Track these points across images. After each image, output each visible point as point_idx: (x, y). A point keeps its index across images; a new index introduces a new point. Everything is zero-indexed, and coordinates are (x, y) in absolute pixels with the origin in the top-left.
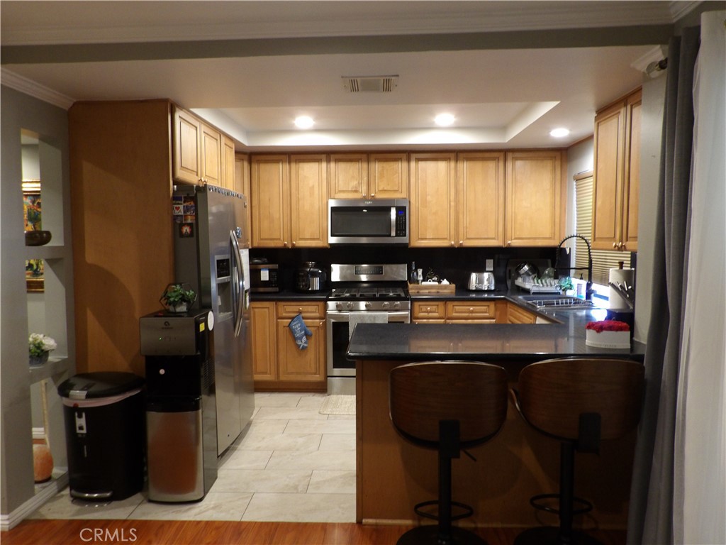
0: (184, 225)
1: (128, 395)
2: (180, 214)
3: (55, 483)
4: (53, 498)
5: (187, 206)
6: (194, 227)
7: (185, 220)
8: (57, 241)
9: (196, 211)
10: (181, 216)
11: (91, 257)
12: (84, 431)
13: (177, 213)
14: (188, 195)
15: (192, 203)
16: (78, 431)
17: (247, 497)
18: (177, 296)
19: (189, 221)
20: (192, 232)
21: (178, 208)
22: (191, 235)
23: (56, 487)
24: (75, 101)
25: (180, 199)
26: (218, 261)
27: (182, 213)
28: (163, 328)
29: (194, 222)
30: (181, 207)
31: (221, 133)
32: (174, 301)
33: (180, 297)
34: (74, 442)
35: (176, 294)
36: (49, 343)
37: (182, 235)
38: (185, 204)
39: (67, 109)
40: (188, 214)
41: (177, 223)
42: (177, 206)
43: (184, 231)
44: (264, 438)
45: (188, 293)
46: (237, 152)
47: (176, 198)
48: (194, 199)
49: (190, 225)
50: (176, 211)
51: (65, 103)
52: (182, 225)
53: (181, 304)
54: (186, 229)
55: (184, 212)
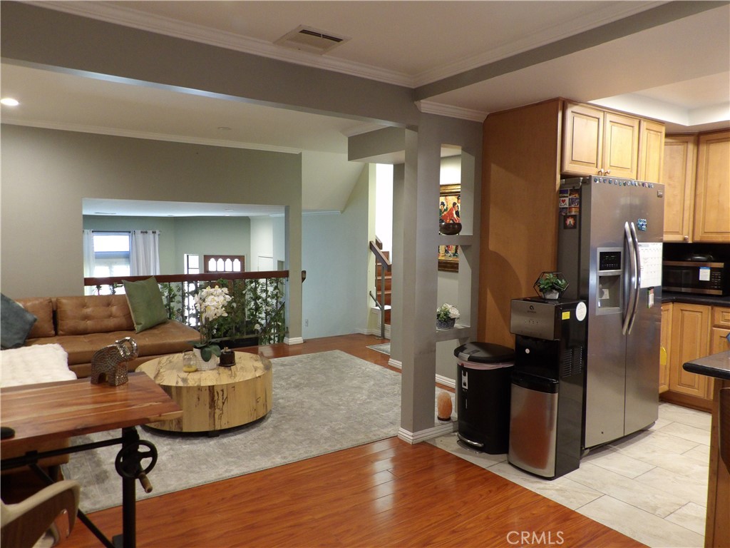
0: (569, 217)
1: (501, 366)
2: (565, 206)
3: (451, 424)
4: (448, 435)
5: (572, 199)
6: (578, 218)
7: (570, 212)
8: (466, 231)
9: (580, 203)
10: (567, 208)
11: (492, 246)
12: (466, 388)
13: (563, 205)
14: (574, 187)
15: (577, 196)
16: (463, 387)
17: (596, 495)
18: (548, 283)
19: (573, 213)
20: (575, 224)
21: (564, 201)
22: (574, 227)
23: (452, 427)
24: (488, 113)
25: (565, 192)
26: (602, 254)
27: (567, 206)
28: (528, 312)
29: (578, 214)
30: (567, 199)
31: (640, 119)
32: (544, 288)
33: (551, 285)
34: (462, 395)
35: (547, 281)
36: (454, 312)
37: (566, 227)
38: (571, 197)
39: (482, 122)
40: (573, 206)
41: (562, 215)
42: (564, 199)
43: (568, 223)
44: (654, 451)
45: (560, 282)
46: (668, 135)
47: (562, 191)
48: (579, 191)
49: (574, 217)
50: (563, 204)
51: (481, 117)
52: (566, 217)
53: (551, 291)
54: (570, 221)
55: (570, 205)
